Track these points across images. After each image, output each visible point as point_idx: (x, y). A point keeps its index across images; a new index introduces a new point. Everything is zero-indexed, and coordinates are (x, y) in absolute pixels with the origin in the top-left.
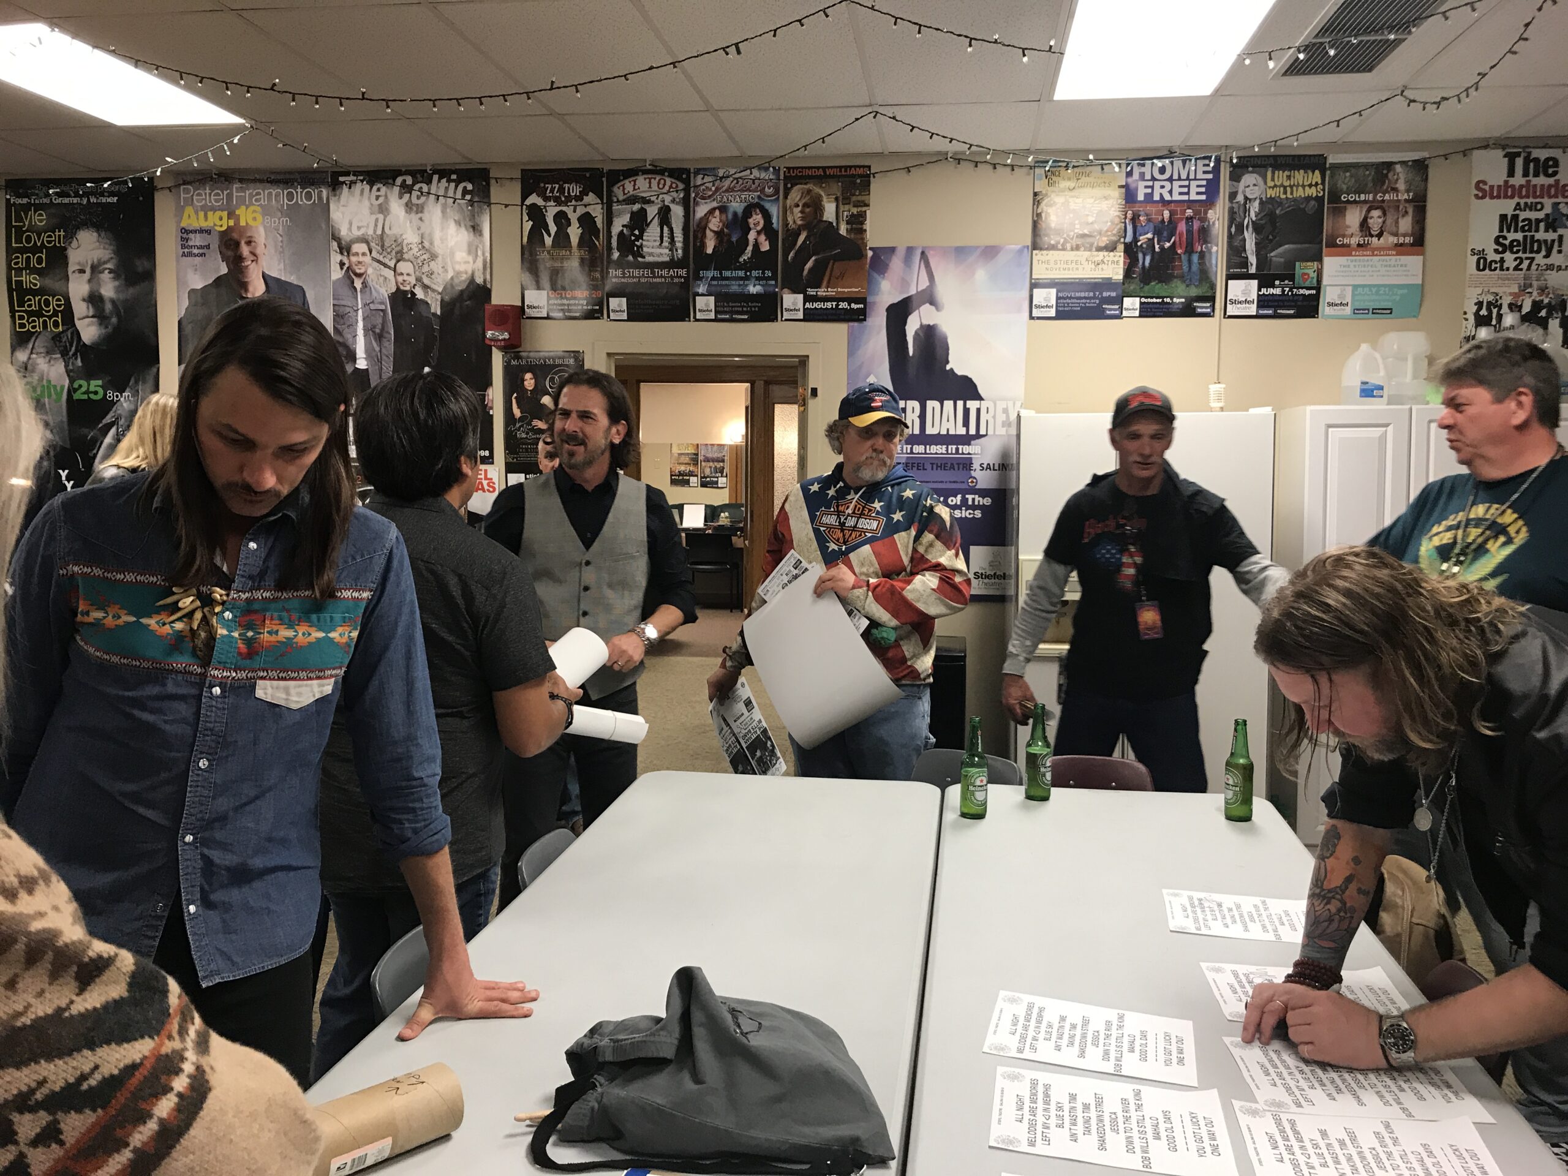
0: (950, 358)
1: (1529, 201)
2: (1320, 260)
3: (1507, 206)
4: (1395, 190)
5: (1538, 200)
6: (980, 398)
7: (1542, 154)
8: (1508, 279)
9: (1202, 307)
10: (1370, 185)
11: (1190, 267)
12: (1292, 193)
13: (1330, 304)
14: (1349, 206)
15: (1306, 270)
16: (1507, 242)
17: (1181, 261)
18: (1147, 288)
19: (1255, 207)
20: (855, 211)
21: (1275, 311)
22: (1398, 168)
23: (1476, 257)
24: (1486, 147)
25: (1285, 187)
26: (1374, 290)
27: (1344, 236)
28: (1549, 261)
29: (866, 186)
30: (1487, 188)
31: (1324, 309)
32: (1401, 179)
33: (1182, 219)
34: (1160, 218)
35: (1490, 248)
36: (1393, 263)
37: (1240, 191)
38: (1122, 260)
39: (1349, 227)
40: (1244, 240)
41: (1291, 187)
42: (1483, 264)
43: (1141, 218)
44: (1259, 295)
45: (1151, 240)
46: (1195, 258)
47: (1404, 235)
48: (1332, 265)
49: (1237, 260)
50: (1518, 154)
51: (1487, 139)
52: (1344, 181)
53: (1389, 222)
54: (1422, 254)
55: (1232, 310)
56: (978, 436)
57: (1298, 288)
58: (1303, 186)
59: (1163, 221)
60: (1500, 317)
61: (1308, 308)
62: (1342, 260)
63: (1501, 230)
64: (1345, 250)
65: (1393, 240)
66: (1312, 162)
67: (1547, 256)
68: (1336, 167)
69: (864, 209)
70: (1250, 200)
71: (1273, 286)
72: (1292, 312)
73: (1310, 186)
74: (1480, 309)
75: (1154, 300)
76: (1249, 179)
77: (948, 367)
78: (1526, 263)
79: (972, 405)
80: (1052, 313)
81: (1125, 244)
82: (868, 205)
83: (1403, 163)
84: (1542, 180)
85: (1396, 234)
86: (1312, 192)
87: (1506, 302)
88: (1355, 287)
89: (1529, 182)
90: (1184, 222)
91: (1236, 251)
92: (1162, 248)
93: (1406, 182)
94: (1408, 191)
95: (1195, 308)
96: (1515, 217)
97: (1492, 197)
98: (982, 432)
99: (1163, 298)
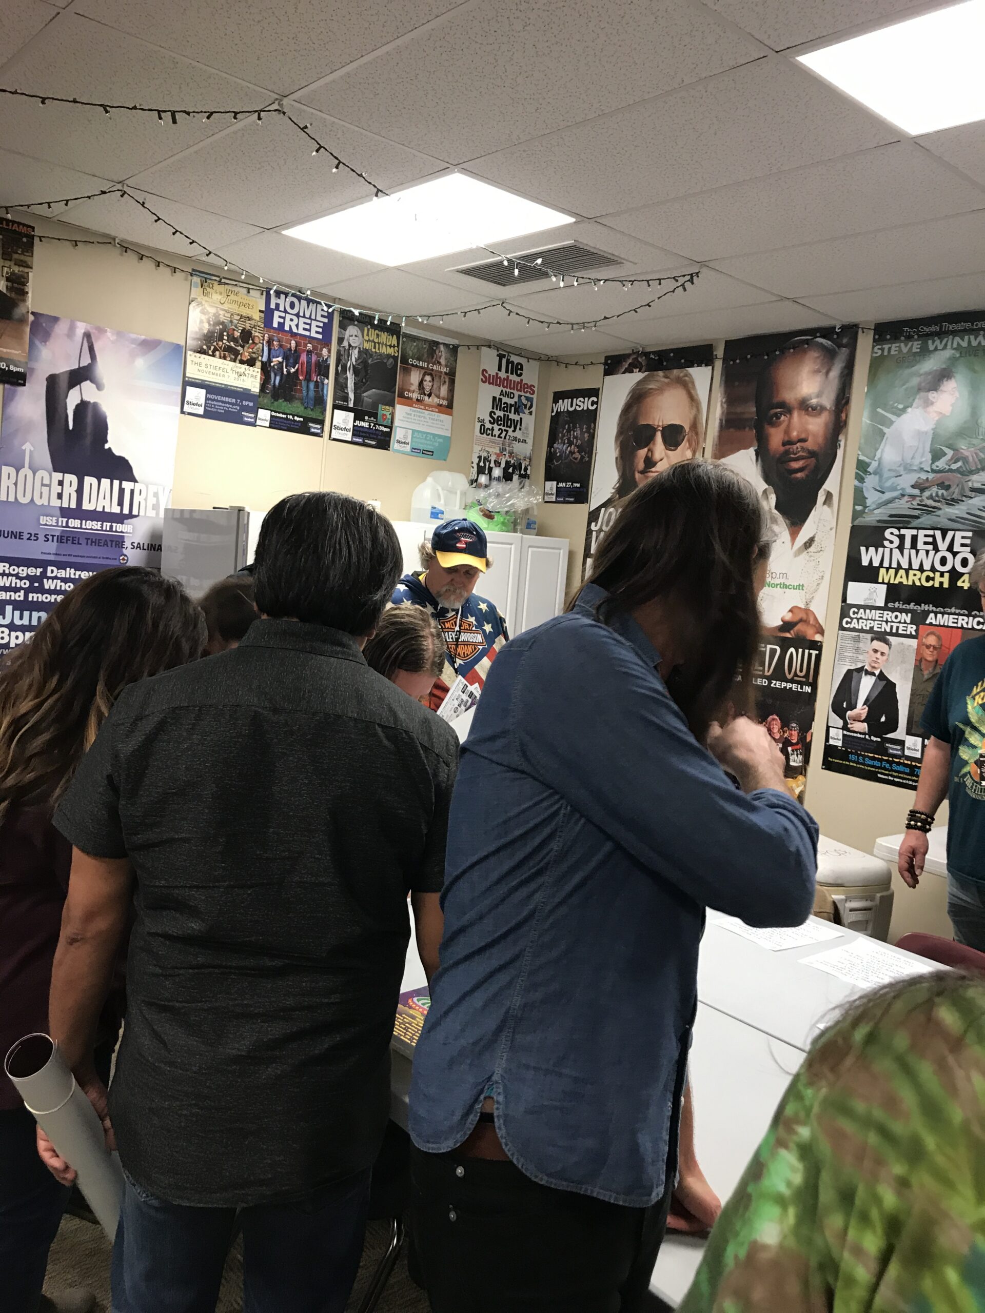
0: (109, 438)
1: (508, 390)
2: (393, 406)
3: (496, 391)
4: (439, 363)
5: (512, 391)
6: (135, 481)
7: (516, 359)
8: (494, 443)
9: (315, 427)
10: (426, 356)
11: (308, 391)
12: (379, 349)
13: (398, 442)
14: (413, 368)
15: (384, 410)
16: (495, 417)
17: (301, 386)
18: (276, 403)
19: (355, 354)
20: (16, 269)
21: (364, 441)
22: (442, 348)
23: (480, 424)
24: (489, 346)
25: (375, 343)
26: (424, 435)
27: (409, 391)
28: (515, 434)
29: (29, 248)
30: (487, 375)
31: (394, 445)
32: (443, 355)
33: (304, 351)
34: (289, 345)
35: (487, 418)
36: (436, 417)
37: (346, 337)
38: (259, 375)
39: (412, 384)
40: (346, 379)
41: (378, 343)
42: (483, 430)
43: (275, 343)
44: (354, 426)
45: (281, 363)
46: (312, 386)
47: (443, 399)
48: (401, 411)
49: (340, 393)
50: (504, 356)
51: (490, 341)
52: (412, 348)
53: (435, 386)
54: (451, 414)
55: (336, 434)
56: (131, 516)
57: (379, 425)
58: (386, 345)
59: (290, 349)
60: (490, 469)
61: (383, 441)
62: (407, 409)
63: (493, 408)
64: (408, 401)
65: (436, 400)
66: (394, 329)
67: (514, 431)
68: (406, 336)
69: (26, 270)
70: (352, 347)
71: (364, 420)
72: (374, 443)
73: (390, 346)
74: (480, 461)
75: (281, 415)
76: (352, 330)
77: (107, 446)
78: (504, 433)
79: (127, 485)
80: (201, 411)
81: (262, 362)
82: (32, 268)
83: (444, 344)
84: (514, 378)
85: (438, 397)
86: (391, 351)
87: (493, 458)
88: (414, 431)
89: (508, 377)
90: (305, 353)
91: (340, 386)
92: (288, 372)
93: (446, 359)
94: (446, 366)
95: (309, 428)
96: (500, 400)
97: (490, 383)
98: (135, 512)
99: (287, 414)
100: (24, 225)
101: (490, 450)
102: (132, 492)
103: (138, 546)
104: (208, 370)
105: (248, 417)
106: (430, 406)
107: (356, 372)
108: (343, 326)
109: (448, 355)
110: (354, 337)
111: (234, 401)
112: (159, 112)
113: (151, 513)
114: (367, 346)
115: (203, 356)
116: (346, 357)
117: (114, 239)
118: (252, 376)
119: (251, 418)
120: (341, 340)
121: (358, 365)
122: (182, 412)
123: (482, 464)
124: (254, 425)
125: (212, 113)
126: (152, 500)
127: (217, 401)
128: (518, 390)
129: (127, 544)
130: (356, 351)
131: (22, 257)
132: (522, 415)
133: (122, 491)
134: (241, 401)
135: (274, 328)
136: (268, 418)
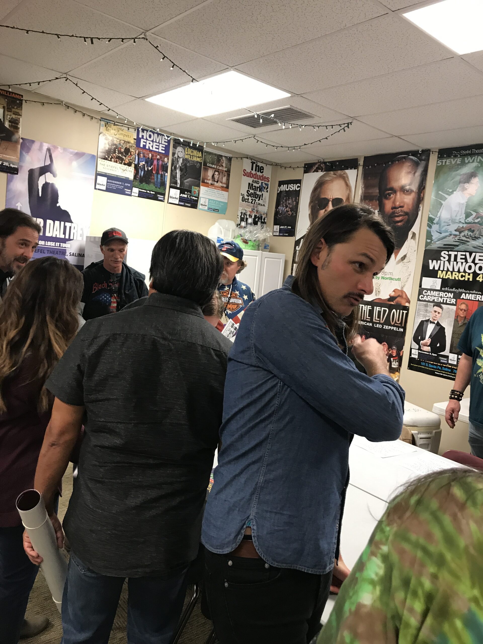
0: (59, 201)
1: (256, 180)
2: (199, 187)
3: (250, 180)
4: (222, 166)
5: (258, 180)
6: (71, 222)
7: (260, 164)
8: (249, 206)
9: (161, 197)
10: (216, 162)
11: (157, 179)
12: (193, 159)
13: (202, 205)
14: (209, 168)
15: (194, 189)
16: (250, 193)
17: (154, 177)
18: (141, 185)
19: (181, 161)
20: (14, 116)
21: (184, 204)
22: (224, 158)
23: (242, 196)
24: (247, 158)
25: (191, 156)
26: (214, 202)
27: (207, 179)
28: (259, 202)
29: (20, 105)
30: (246, 172)
31: (199, 206)
32: (224, 162)
33: (155, 159)
34: (148, 156)
35: (246, 194)
36: (220, 193)
37: (176, 152)
38: (133, 171)
39: (209, 176)
40: (176, 173)
41: (193, 156)
42: (244, 200)
43: (141, 155)
44: (180, 196)
45: (144, 165)
46: (159, 176)
47: (224, 184)
48: (203, 189)
49: (173, 180)
50: (254, 163)
51: (248, 155)
52: (209, 158)
53: (220, 177)
54: (228, 191)
55: (171, 200)
56: (69, 240)
57: (192, 196)
58: (196, 157)
59: (149, 158)
60: (247, 219)
61: (194, 204)
62: (206, 188)
63: (249, 189)
64: (206, 185)
65: (221, 184)
66: (200, 149)
67: (259, 200)
68: (206, 152)
69: (19, 117)
70: (180, 157)
71: (185, 194)
72: (189, 205)
73: (198, 157)
74: (242, 215)
75: (144, 191)
76: (179, 149)
77: (58, 205)
78: (254, 201)
79: (68, 224)
80: (104, 188)
81: (135, 164)
82: (21, 116)
83: (225, 157)
84: (259, 174)
85: (222, 183)
86: (198, 160)
87: (248, 213)
88: (209, 200)
89: (256, 173)
90: (156, 160)
91: (173, 177)
92: (148, 169)
93: (226, 164)
94: (226, 167)
95: (158, 197)
96: (252, 184)
97: (247, 176)
98: (71, 238)
99: (147, 190)
100: (18, 94)
101: (247, 209)
102: (70, 227)
103: (73, 255)
104: (108, 168)
105: (127, 191)
106: (217, 187)
107: (181, 170)
108: (175, 147)
109: (227, 163)
110: (180, 152)
111: (121, 183)
112: (85, 38)
113: (80, 238)
114: (186, 157)
115: (106, 161)
116: (176, 162)
117: (62, 102)
118: (130, 171)
119: (129, 192)
120: (174, 154)
121: (182, 166)
122: (95, 189)
123: (243, 216)
124: (130, 195)
125: (111, 39)
126: (80, 232)
127: (112, 183)
128: (261, 180)
129: (68, 253)
130: (181, 159)
131: (17, 110)
132: (263, 192)
133: (65, 227)
134: (124, 184)
135: (141, 148)
136: (138, 192)
